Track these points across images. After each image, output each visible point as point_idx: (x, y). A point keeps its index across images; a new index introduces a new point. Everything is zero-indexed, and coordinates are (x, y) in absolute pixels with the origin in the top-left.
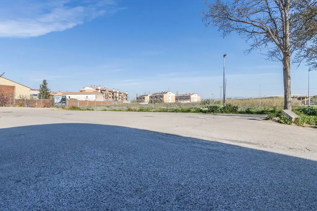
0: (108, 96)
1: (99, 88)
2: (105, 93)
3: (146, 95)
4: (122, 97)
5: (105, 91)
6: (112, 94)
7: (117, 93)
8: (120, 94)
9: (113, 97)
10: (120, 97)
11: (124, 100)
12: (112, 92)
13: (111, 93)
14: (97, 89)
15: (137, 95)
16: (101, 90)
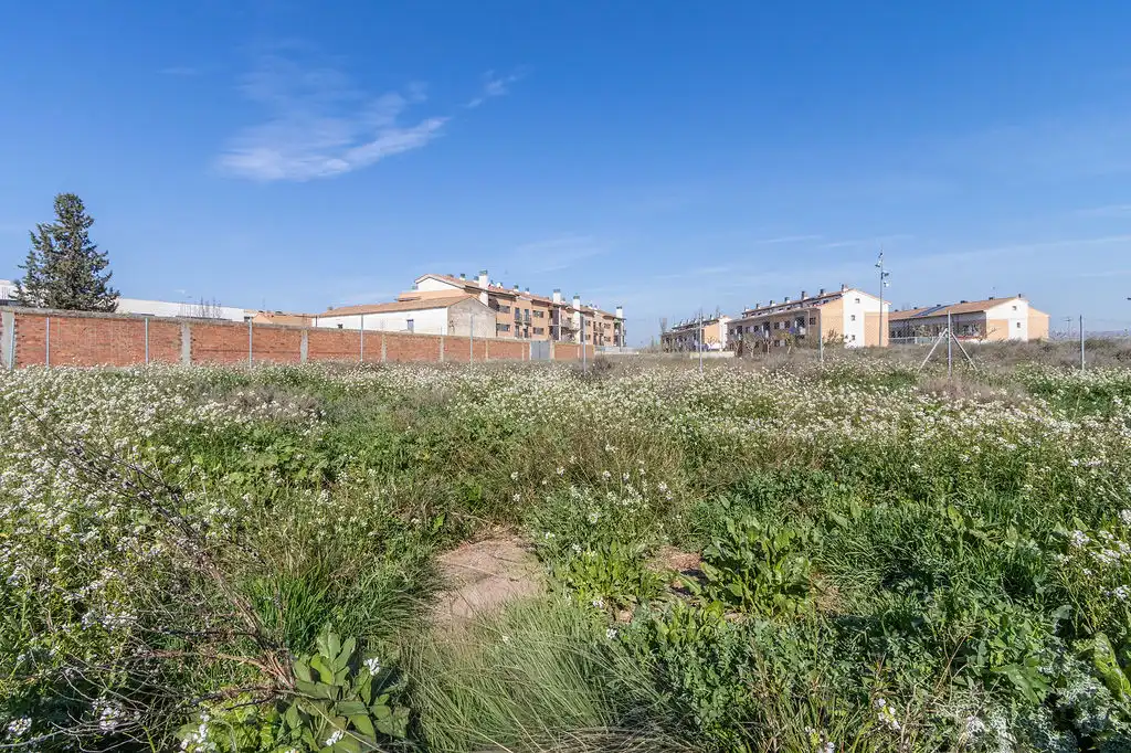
0: (528, 325)
1: (483, 283)
2: (513, 310)
3: (707, 323)
4: (599, 332)
5: (512, 298)
6: (547, 314)
7: (571, 311)
8: (586, 318)
9: (551, 328)
10: (589, 331)
11: (606, 344)
12: (548, 304)
13: (545, 310)
14: (468, 289)
15: (663, 327)
16: (493, 295)
